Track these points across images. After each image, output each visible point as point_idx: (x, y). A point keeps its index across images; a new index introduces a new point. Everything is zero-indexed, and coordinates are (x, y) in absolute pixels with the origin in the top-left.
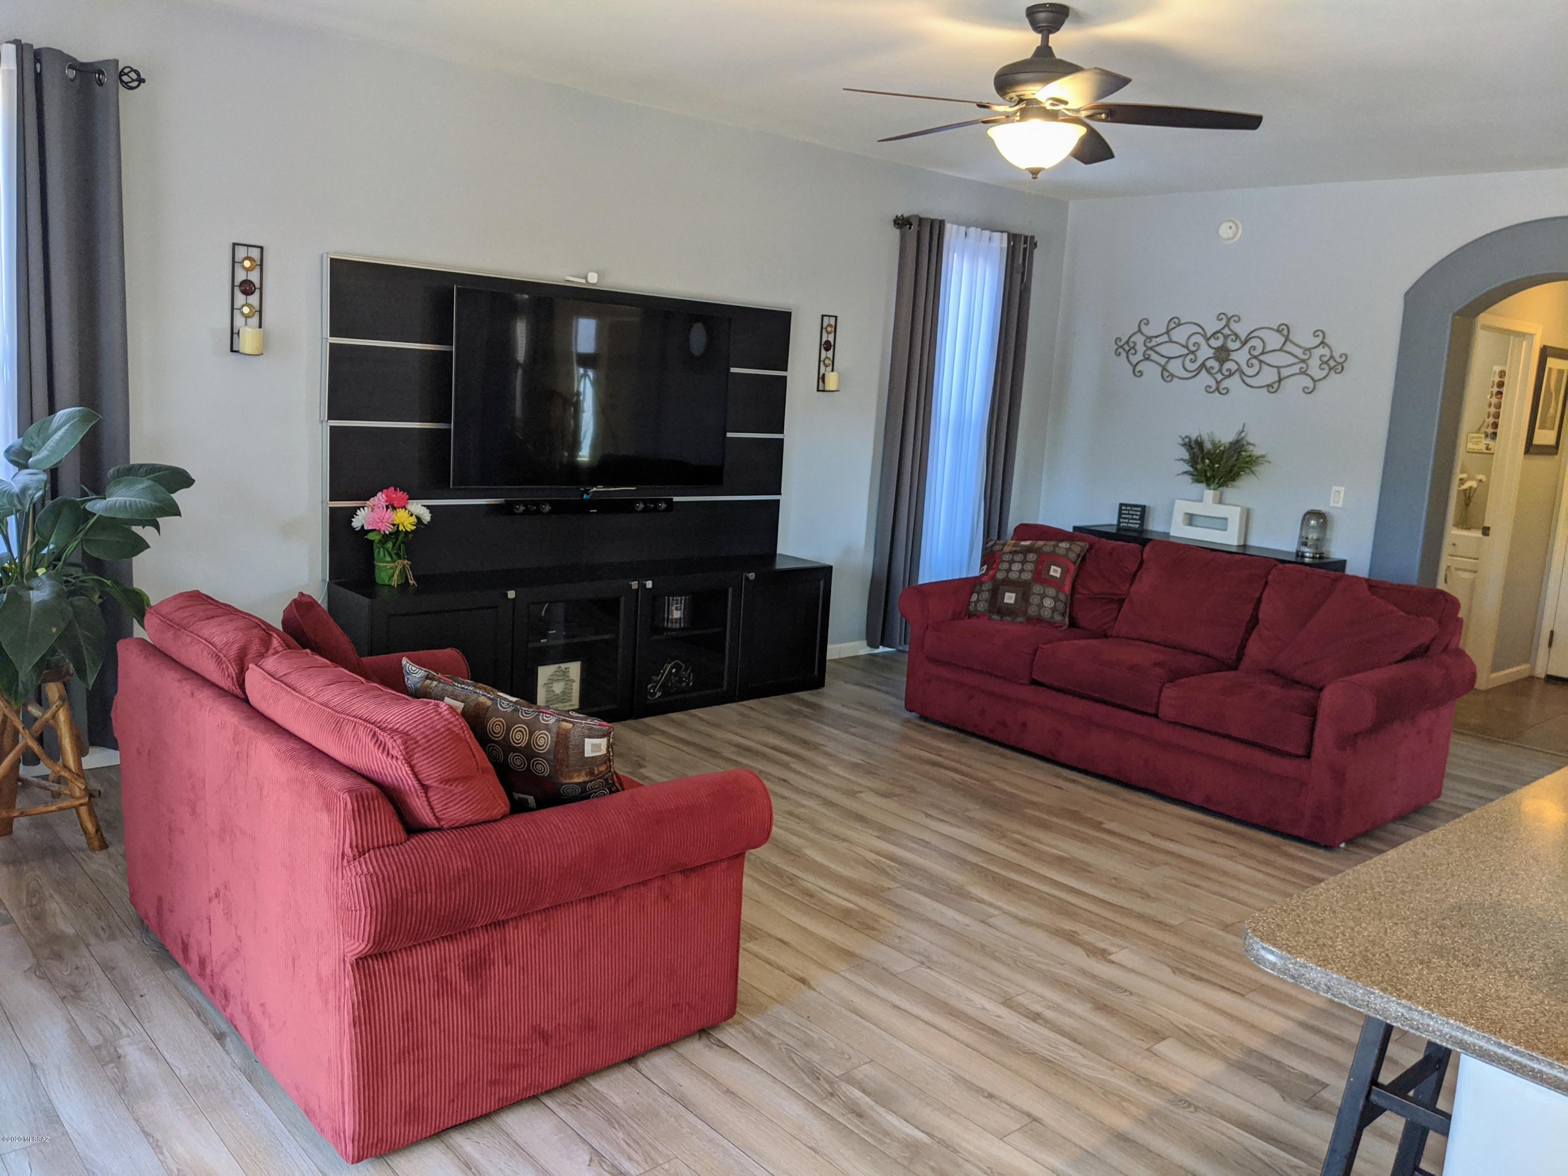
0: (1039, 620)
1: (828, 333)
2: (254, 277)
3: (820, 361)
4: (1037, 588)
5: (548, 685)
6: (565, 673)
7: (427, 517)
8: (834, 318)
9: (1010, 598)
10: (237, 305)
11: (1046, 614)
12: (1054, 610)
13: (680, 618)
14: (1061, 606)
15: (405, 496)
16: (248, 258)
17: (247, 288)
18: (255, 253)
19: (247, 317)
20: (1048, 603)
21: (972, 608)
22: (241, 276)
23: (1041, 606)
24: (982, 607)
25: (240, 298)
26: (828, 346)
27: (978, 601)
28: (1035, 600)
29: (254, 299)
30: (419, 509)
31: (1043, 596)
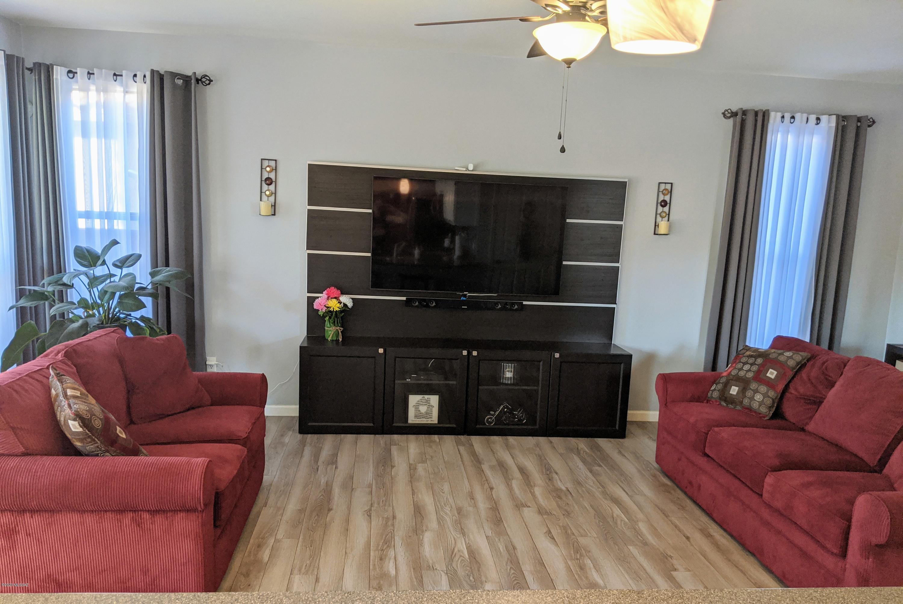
0: (749, 409)
1: (664, 195)
2: (272, 176)
3: (656, 214)
4: (754, 386)
5: (416, 407)
6: (428, 401)
7: (350, 304)
8: (670, 185)
9: (734, 390)
10: (263, 191)
11: (755, 405)
12: (761, 403)
13: (511, 378)
14: (769, 402)
15: (339, 292)
16: (268, 166)
17: (269, 181)
18: (273, 164)
19: (268, 196)
20: (758, 397)
21: (709, 395)
22: (265, 176)
23: (752, 399)
24: (716, 394)
25: (265, 187)
26: (664, 204)
27: (715, 390)
28: (749, 394)
29: (272, 187)
30: (347, 300)
31: (756, 391)
